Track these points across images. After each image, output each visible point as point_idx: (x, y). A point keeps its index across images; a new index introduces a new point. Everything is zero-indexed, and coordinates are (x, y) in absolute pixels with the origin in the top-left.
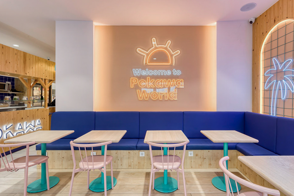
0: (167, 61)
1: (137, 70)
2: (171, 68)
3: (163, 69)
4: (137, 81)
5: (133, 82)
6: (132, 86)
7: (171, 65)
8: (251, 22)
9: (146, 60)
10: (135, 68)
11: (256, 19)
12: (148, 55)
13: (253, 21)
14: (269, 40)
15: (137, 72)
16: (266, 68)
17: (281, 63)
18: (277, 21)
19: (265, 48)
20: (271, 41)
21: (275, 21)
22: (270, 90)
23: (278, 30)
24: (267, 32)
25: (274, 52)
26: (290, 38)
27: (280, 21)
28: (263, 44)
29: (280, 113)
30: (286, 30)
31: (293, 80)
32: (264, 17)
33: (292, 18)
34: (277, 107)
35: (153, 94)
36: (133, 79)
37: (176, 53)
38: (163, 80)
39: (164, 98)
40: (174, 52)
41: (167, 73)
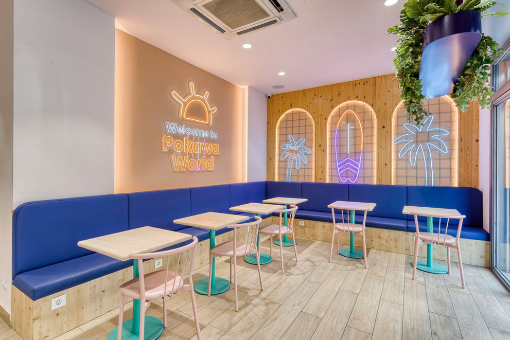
0: (204, 118)
1: (172, 126)
2: (207, 128)
3: (201, 128)
4: (171, 143)
5: (167, 143)
6: (165, 150)
7: (208, 125)
8: (269, 97)
9: (183, 113)
10: (170, 121)
11: (272, 95)
12: (185, 104)
13: (271, 96)
14: (284, 118)
15: (171, 127)
16: (281, 143)
17: (296, 141)
18: (293, 106)
19: (280, 125)
20: (286, 120)
21: (291, 106)
22: (286, 161)
23: (293, 114)
24: (283, 112)
25: (290, 130)
26: (302, 123)
27: (296, 107)
28: (279, 121)
29: (295, 180)
30: (299, 116)
31: (305, 154)
32: (281, 98)
33: (306, 109)
34: (292, 176)
35: (190, 162)
36: (166, 138)
37: (214, 110)
38: (201, 144)
39: (201, 167)
40: (211, 108)
41: (205, 134)
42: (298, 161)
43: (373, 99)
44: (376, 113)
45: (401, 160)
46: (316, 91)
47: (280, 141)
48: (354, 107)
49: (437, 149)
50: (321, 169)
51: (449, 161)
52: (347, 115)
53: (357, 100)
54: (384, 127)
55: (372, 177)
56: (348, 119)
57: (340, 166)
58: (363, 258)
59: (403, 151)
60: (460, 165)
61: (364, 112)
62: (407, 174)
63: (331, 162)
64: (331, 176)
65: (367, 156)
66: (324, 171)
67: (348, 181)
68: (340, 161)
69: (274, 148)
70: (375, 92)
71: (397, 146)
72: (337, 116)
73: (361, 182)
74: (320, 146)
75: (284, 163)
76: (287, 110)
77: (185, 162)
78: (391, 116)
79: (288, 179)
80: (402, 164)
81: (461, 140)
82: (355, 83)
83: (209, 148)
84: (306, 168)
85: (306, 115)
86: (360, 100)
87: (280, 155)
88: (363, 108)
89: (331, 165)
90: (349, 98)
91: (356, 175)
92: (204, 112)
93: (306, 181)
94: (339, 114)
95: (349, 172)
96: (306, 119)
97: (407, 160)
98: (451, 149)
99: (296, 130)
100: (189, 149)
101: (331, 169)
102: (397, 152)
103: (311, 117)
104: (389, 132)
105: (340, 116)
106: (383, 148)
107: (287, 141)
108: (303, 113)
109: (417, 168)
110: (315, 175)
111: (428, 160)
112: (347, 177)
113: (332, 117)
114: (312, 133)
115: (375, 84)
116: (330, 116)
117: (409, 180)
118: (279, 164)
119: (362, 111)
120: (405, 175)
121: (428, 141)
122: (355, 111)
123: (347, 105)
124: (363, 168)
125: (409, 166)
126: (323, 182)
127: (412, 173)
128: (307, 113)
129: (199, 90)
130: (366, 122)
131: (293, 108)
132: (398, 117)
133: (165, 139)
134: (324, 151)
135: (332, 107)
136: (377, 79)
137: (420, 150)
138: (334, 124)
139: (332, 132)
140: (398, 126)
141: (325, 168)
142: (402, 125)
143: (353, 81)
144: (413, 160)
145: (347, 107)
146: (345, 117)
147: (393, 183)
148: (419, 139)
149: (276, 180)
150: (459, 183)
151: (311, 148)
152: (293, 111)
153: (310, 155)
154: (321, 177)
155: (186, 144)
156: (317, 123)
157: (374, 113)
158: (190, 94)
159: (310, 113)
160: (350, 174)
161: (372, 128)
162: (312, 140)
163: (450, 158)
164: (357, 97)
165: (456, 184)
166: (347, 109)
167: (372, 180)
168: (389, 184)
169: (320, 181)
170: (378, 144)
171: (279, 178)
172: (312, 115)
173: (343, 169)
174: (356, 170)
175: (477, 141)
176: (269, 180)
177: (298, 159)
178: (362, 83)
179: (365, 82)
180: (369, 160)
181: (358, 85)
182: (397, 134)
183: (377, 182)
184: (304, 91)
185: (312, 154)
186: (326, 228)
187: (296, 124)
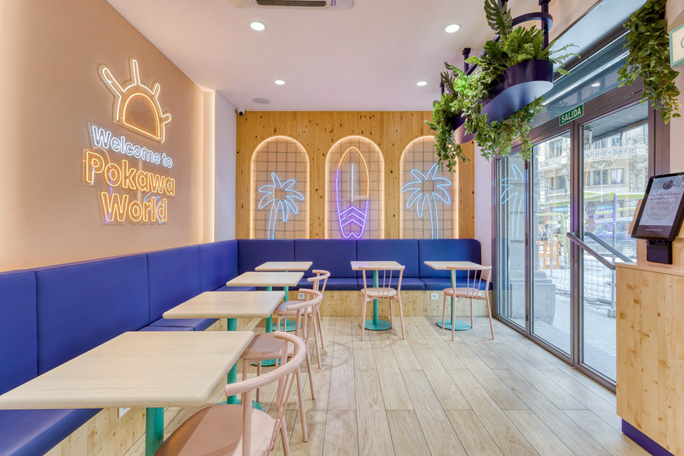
0: (154, 130)
1: (102, 134)
2: (156, 147)
3: (149, 147)
4: (101, 168)
5: (93, 167)
6: (90, 179)
7: (159, 142)
8: (241, 114)
9: (120, 112)
10: (99, 125)
11: (245, 112)
12: (125, 97)
13: (243, 113)
14: (263, 148)
15: (101, 138)
16: (259, 183)
17: (283, 181)
18: (278, 132)
19: (257, 157)
20: (266, 151)
21: (275, 131)
22: (266, 210)
23: (277, 143)
24: (263, 139)
25: (272, 166)
26: (291, 157)
27: (283, 134)
28: (256, 150)
29: (280, 237)
30: (287, 147)
31: (296, 200)
32: (259, 117)
33: (297, 139)
34: (275, 231)
35: (133, 206)
36: (91, 156)
37: (166, 118)
38: (149, 174)
39: (150, 217)
40: (164, 113)
41: (155, 158)
42: (286, 211)
43: (381, 138)
44: (383, 154)
45: (408, 210)
46: (313, 117)
47: (257, 181)
48: (359, 144)
49: (441, 200)
50: (317, 220)
51: (450, 212)
52: (350, 152)
53: (363, 136)
54: (392, 172)
55: (379, 230)
56: (352, 158)
57: (342, 217)
58: (390, 328)
59: (411, 201)
60: (460, 217)
61: (370, 152)
62: (414, 226)
63: (331, 211)
64: (331, 230)
65: (374, 205)
66: (321, 225)
67: (352, 236)
68: (342, 211)
69: (248, 190)
70: (382, 128)
71: (405, 194)
72: (337, 153)
73: (366, 237)
74: (317, 190)
75: (263, 212)
76: (268, 137)
77: (124, 206)
78: (399, 159)
79: (271, 235)
80: (410, 216)
81: (461, 191)
82: (360, 115)
83: (159, 183)
84: (297, 220)
85: (296, 148)
86: (365, 136)
87: (257, 200)
88: (369, 145)
89: (331, 216)
90: (353, 133)
91: (361, 228)
92: (152, 119)
93: (297, 237)
94: (340, 151)
95: (352, 225)
96: (297, 152)
97: (414, 211)
98: (453, 200)
99: (281, 167)
100: (131, 182)
101: (331, 221)
102: (405, 201)
103: (304, 151)
104: (397, 178)
105: (341, 153)
106: (391, 197)
107: (268, 181)
108: (292, 143)
109: (423, 220)
110: (310, 230)
111: (433, 210)
112: (351, 231)
113: (332, 153)
114: (305, 172)
115: (382, 120)
116: (330, 151)
117: (416, 233)
118: (256, 215)
119: (368, 150)
120: (412, 227)
121: (433, 191)
122: (359, 149)
123: (350, 140)
124: (369, 220)
125: (416, 218)
126: (321, 238)
127: (419, 225)
128: (299, 144)
129: (147, 78)
130: (372, 164)
131: (278, 135)
132: (405, 162)
133: (90, 160)
134: (322, 197)
135: (333, 141)
136: (385, 114)
137: (427, 200)
138: (334, 162)
139: (332, 172)
140: (405, 171)
141: (323, 219)
142: (409, 171)
143: (357, 112)
144: (420, 211)
145: (351, 143)
146: (349, 154)
147: (401, 238)
148: (425, 189)
149: (252, 237)
150: (460, 235)
151: (304, 192)
152: (277, 139)
153: (301, 201)
154: (318, 232)
155: (125, 171)
156: (312, 159)
157: (381, 154)
158: (131, 80)
159: (303, 145)
160: (354, 228)
161: (379, 171)
162: (305, 182)
163: (452, 210)
164: (362, 132)
165: (457, 237)
166: (351, 146)
167: (379, 235)
168: (397, 238)
169: (317, 238)
170: (386, 191)
171: (256, 234)
172: (305, 148)
173: (346, 221)
174: (361, 222)
175: (473, 193)
176: (240, 238)
177: (285, 207)
178: (368, 117)
179: (372, 115)
180: (376, 210)
181: (363, 118)
182: (405, 181)
183: (385, 237)
184: (295, 114)
185: (304, 201)
186: (335, 298)
187: (282, 157)
